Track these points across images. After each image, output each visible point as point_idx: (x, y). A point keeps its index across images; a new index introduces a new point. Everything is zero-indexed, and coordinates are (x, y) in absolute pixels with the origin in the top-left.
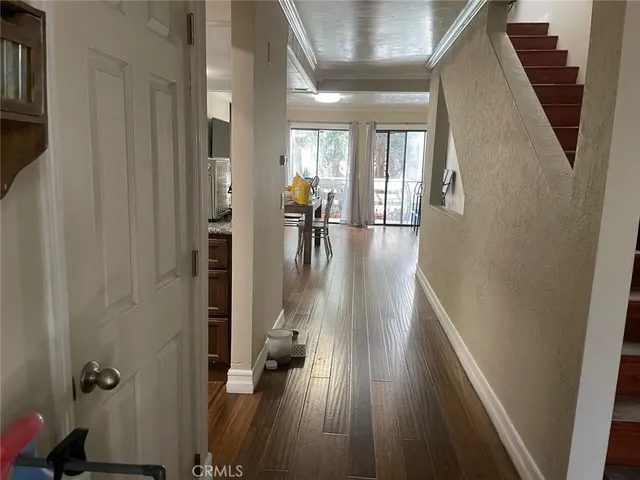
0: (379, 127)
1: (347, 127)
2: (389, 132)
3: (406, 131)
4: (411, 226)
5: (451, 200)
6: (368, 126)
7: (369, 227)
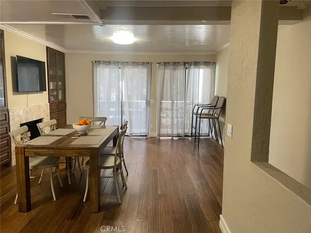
4: (191, 136)
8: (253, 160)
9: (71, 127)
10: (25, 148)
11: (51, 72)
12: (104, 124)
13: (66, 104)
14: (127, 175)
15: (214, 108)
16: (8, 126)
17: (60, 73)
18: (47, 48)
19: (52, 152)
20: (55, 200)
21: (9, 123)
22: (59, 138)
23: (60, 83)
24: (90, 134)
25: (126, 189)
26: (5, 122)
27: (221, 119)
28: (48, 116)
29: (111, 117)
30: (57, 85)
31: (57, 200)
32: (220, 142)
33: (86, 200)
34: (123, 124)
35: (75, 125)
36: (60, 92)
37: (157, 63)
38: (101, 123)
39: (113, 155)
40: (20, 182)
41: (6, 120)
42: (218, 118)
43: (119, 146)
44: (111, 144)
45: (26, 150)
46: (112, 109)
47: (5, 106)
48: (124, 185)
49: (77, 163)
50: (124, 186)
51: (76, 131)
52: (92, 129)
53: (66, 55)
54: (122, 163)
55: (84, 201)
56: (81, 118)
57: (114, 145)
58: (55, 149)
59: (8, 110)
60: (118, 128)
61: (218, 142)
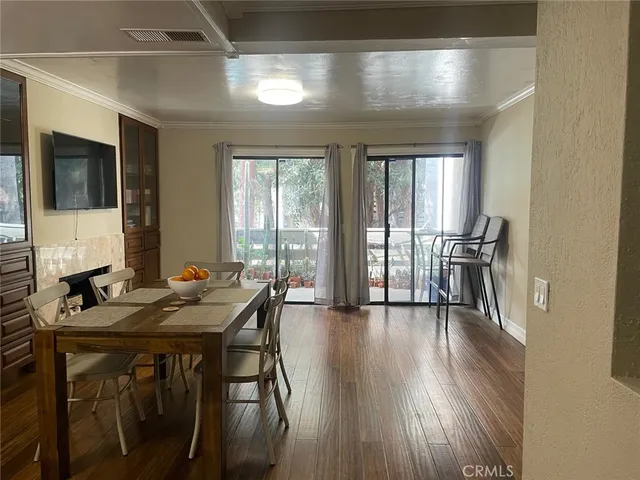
0: (371, 152)
1: (321, 152)
2: (387, 159)
3: (413, 157)
4: (429, 304)
5: (501, 266)
6: (354, 151)
7: (362, 308)
8: (616, 372)
9: (164, 284)
10: (56, 333)
11: (129, 169)
12: (238, 278)
13: (159, 235)
14: (289, 393)
15: (479, 241)
16: (31, 282)
17: (148, 170)
18: (121, 117)
19: (118, 344)
20: (124, 452)
21: (34, 276)
22: (135, 309)
23: (147, 192)
24: (204, 300)
25: (287, 427)
26: (26, 273)
27: (497, 266)
28: (120, 260)
29: (254, 262)
30: (141, 196)
31: (129, 452)
32: (495, 319)
33: (196, 455)
34: (280, 277)
35: (173, 279)
36: (148, 209)
37: (352, 146)
38: (231, 276)
39: (257, 348)
40: (44, 412)
41: (27, 269)
42: (490, 265)
43: (270, 326)
44: (252, 322)
45: (58, 338)
46: (256, 247)
47: (26, 239)
48: (283, 417)
49: (178, 365)
50: (281, 420)
51: (175, 294)
52: (210, 290)
53: (159, 131)
54: (278, 366)
55: (190, 457)
56: (188, 264)
57: (260, 325)
58: (124, 337)
59: (32, 248)
60: (268, 288)
61: (490, 318)
